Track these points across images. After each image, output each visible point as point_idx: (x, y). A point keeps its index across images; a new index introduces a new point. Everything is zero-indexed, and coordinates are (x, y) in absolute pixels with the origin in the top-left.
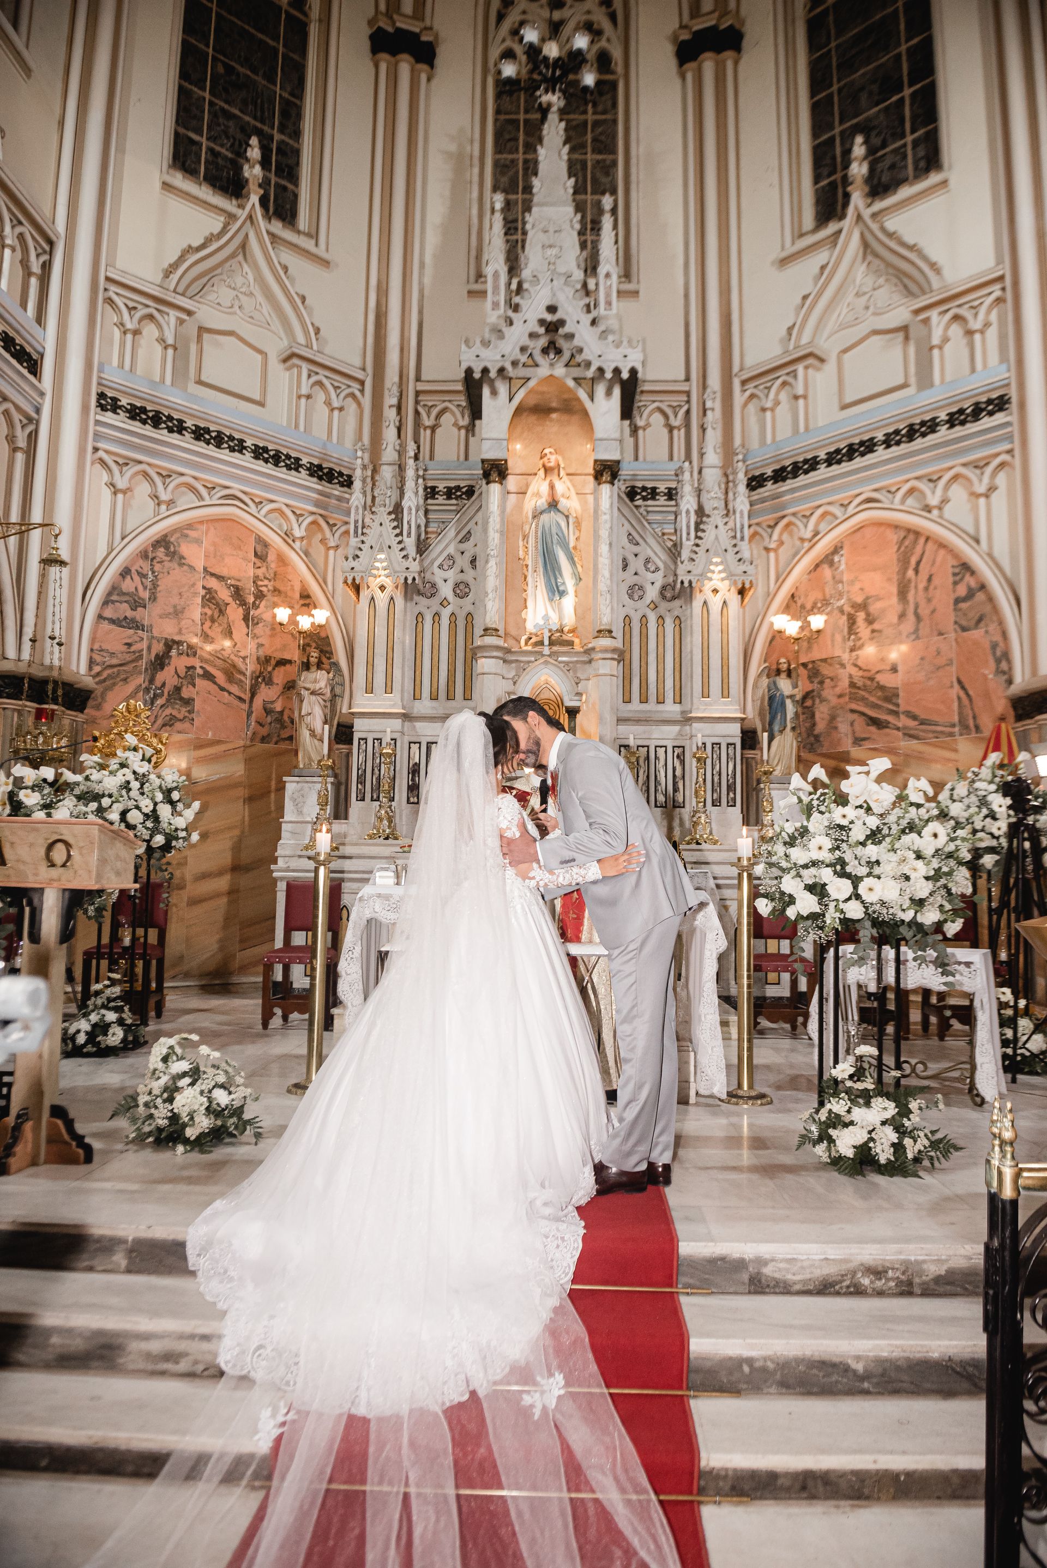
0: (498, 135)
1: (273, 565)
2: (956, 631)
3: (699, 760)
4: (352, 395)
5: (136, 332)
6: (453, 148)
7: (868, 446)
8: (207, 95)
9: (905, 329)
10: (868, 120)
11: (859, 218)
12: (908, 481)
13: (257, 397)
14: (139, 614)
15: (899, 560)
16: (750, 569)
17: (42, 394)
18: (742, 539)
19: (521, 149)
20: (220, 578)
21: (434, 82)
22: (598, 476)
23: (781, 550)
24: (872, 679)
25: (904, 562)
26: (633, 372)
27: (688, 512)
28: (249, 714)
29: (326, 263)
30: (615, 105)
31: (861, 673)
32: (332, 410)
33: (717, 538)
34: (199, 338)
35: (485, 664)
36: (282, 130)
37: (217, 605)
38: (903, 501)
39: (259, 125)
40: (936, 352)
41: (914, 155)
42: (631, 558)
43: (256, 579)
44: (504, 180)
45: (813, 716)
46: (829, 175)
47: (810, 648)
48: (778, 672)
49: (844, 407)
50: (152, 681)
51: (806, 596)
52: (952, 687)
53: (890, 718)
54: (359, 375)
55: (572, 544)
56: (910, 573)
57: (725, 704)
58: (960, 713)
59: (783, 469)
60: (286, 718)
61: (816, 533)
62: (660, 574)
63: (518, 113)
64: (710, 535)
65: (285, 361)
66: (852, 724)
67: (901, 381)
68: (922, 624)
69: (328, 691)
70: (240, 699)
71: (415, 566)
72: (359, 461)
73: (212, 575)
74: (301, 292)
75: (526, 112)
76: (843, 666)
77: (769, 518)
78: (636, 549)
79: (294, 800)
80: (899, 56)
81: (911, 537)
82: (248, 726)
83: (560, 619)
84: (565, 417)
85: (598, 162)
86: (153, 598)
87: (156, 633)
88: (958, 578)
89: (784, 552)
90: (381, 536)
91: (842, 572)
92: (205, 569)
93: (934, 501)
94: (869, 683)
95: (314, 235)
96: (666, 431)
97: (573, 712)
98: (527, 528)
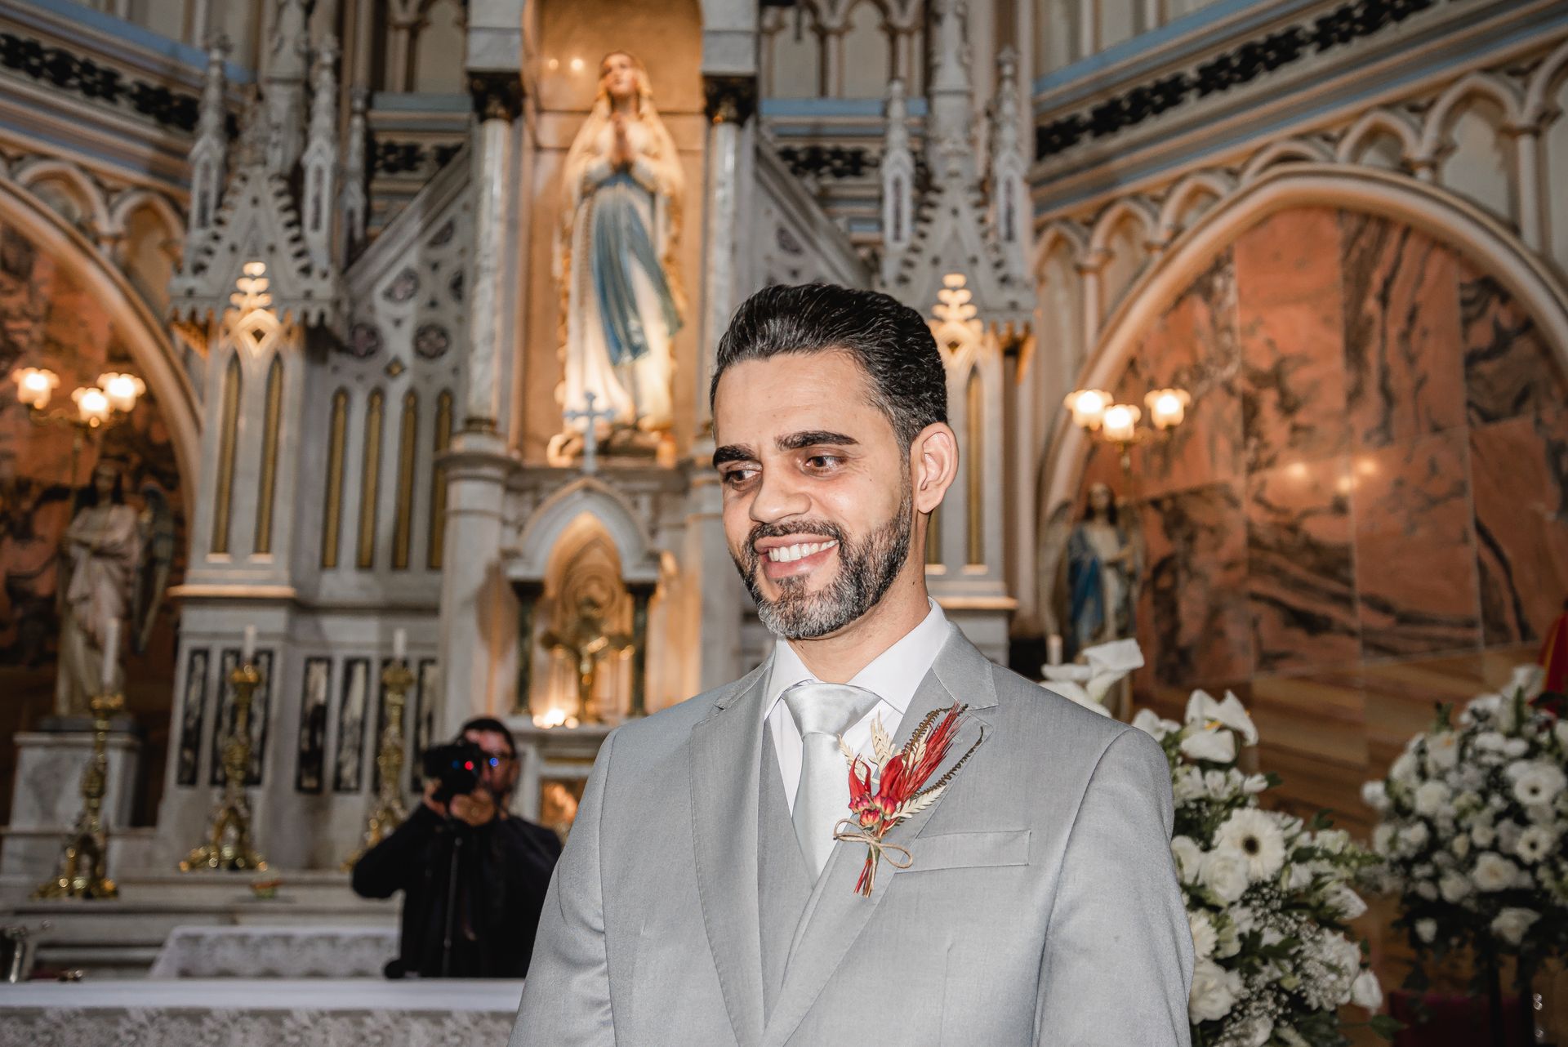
1: (45, 291)
2: (1470, 422)
7: (1282, 48)
12: (1361, 114)
15: (1346, 279)
16: (1023, 298)
22: (710, 105)
23: (1109, 272)
24: (1293, 529)
25: (1357, 282)
27: (896, 189)
31: (1270, 518)
33: (955, 236)
35: (466, 493)
38: (1356, 155)
45: (1172, 606)
47: (1166, 469)
48: (1089, 514)
51: (1159, 360)
52: (1465, 540)
53: (1335, 612)
55: (662, 248)
56: (1371, 305)
57: (974, 578)
58: (1485, 599)
59: (1114, 105)
61: (1177, 231)
64: (942, 226)
66: (1255, 624)
68: (1396, 413)
69: (136, 550)
71: (325, 290)
72: (215, 72)
76: (1234, 503)
78: (793, 261)
79: (34, 783)
81: (1373, 229)
83: (636, 400)
88: (1473, 310)
89: (1115, 274)
90: (254, 224)
91: (1231, 310)
93: (1419, 149)
94: (1287, 537)
96: (882, 40)
97: (642, 593)
98: (569, 216)
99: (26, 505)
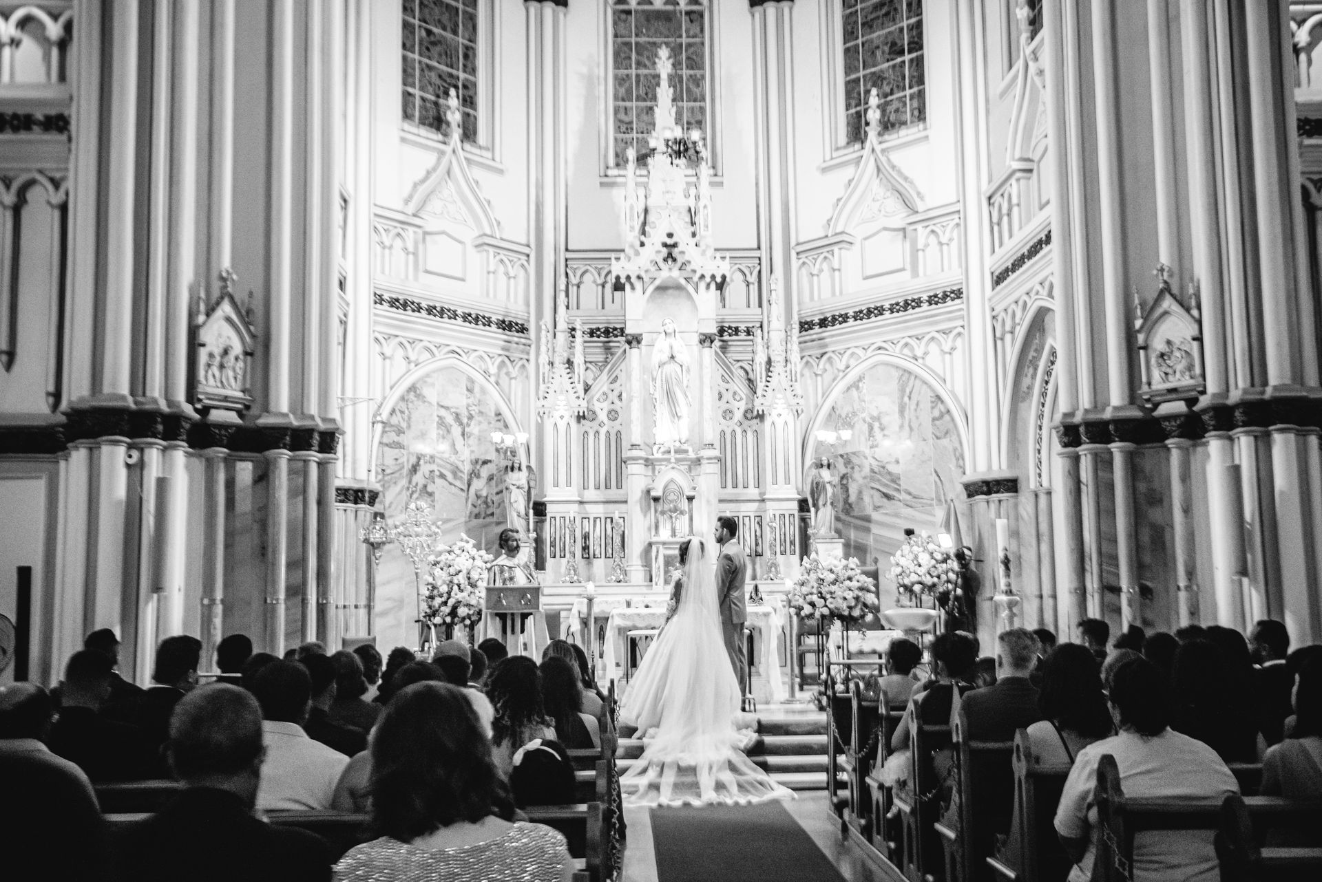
0: (617, 54)
1: (478, 395)
2: (933, 439)
3: (771, 527)
4: (523, 266)
5: (391, 247)
6: (585, 70)
7: (880, 311)
8: (417, 57)
9: (904, 230)
10: (882, 71)
11: (873, 150)
12: (904, 338)
13: (460, 275)
14: (402, 439)
15: (899, 389)
16: (801, 401)
17: (348, 304)
18: (796, 381)
19: (634, 66)
20: (447, 408)
21: (569, 17)
22: (702, 342)
23: (825, 375)
24: (883, 467)
25: (903, 391)
26: (724, 277)
27: (760, 364)
28: (467, 500)
29: (501, 172)
30: (702, 30)
32: (509, 278)
33: (779, 382)
34: (424, 239)
35: (630, 469)
36: (465, 71)
37: (446, 427)
38: (900, 351)
39: (450, 70)
40: (920, 253)
41: (911, 105)
42: (724, 392)
43: (468, 406)
44: (622, 91)
45: (847, 490)
46: (856, 106)
48: (822, 466)
49: (866, 278)
50: (410, 482)
52: (931, 474)
53: (895, 494)
54: (526, 250)
55: (685, 384)
56: (906, 399)
57: (787, 489)
58: (937, 492)
59: (825, 319)
60: (489, 500)
61: (848, 367)
62: (743, 402)
63: (631, 37)
64: (775, 379)
65: (477, 246)
66: (872, 497)
67: (901, 266)
68: (913, 433)
69: (526, 485)
70: (462, 489)
71: (584, 404)
73: (442, 406)
74: (488, 197)
75: (637, 35)
76: (866, 458)
77: (818, 352)
78: (727, 386)
80: (901, 30)
81: (906, 376)
82: (467, 507)
84: (676, 292)
85: (691, 76)
86: (409, 427)
87: (411, 450)
88: (934, 404)
89: (828, 377)
90: (560, 384)
91: (864, 395)
92: (438, 404)
93: (919, 353)
94: (882, 470)
95: (492, 149)
96: (744, 285)
97: (690, 499)
98: (655, 374)
99: (478, 467)
